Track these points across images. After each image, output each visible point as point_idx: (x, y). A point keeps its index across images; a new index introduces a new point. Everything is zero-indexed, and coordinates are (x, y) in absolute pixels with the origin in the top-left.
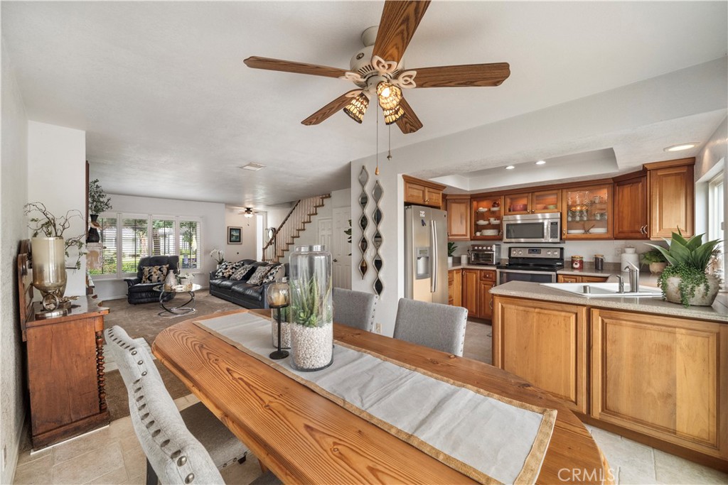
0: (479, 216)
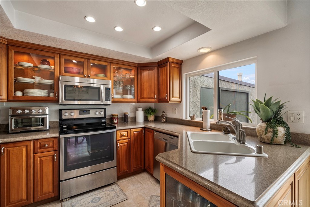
0: (23, 72)
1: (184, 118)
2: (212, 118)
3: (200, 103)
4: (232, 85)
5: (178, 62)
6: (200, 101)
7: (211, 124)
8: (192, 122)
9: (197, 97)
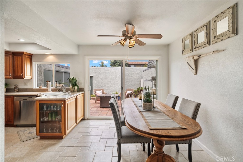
1: (34, 88)
2: (52, 86)
3: (43, 79)
4: (62, 68)
5: (30, 55)
6: (43, 77)
7: (52, 89)
8: (40, 89)
9: (42, 75)
